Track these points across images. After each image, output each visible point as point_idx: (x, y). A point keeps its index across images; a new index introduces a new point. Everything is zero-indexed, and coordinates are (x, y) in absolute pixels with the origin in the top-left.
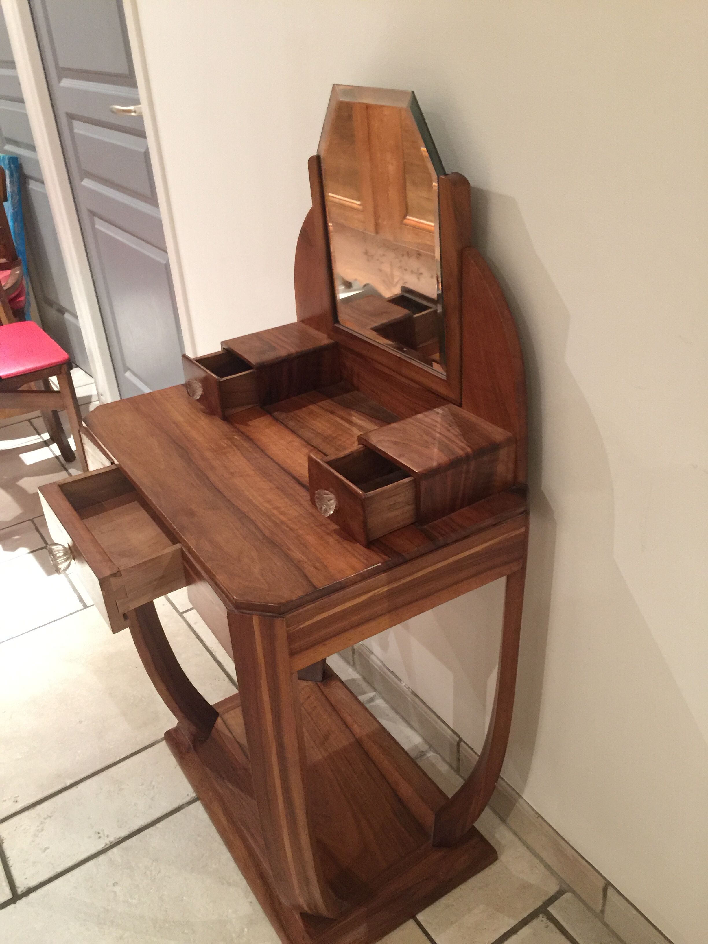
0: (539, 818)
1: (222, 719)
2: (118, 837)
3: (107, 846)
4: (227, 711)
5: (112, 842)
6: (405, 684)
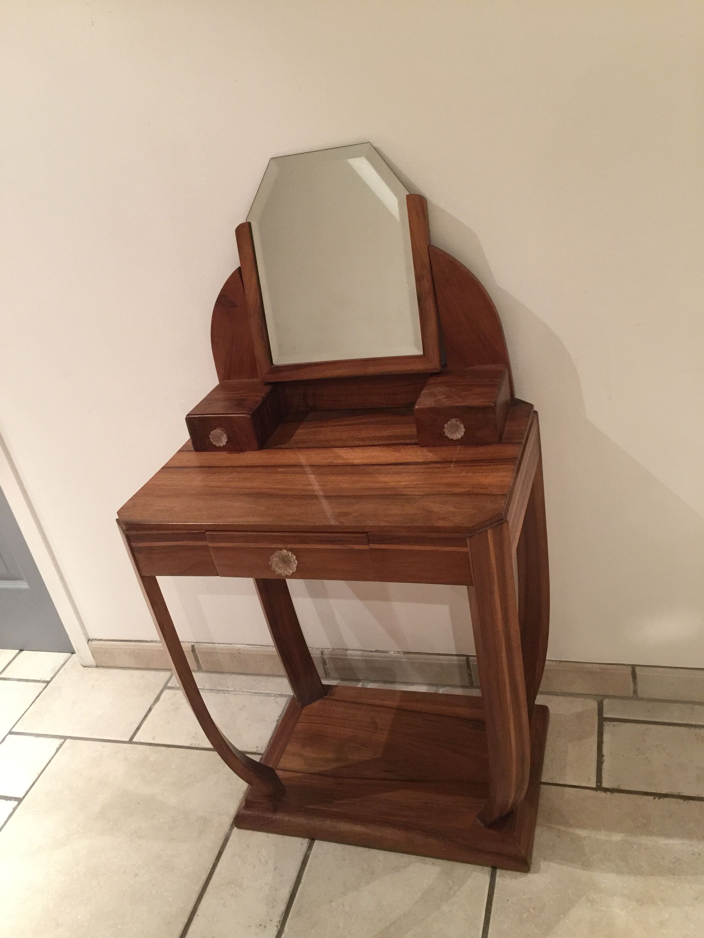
0: (561, 663)
1: (280, 769)
2: (281, 914)
3: (279, 927)
4: (278, 761)
5: (280, 921)
6: (393, 652)
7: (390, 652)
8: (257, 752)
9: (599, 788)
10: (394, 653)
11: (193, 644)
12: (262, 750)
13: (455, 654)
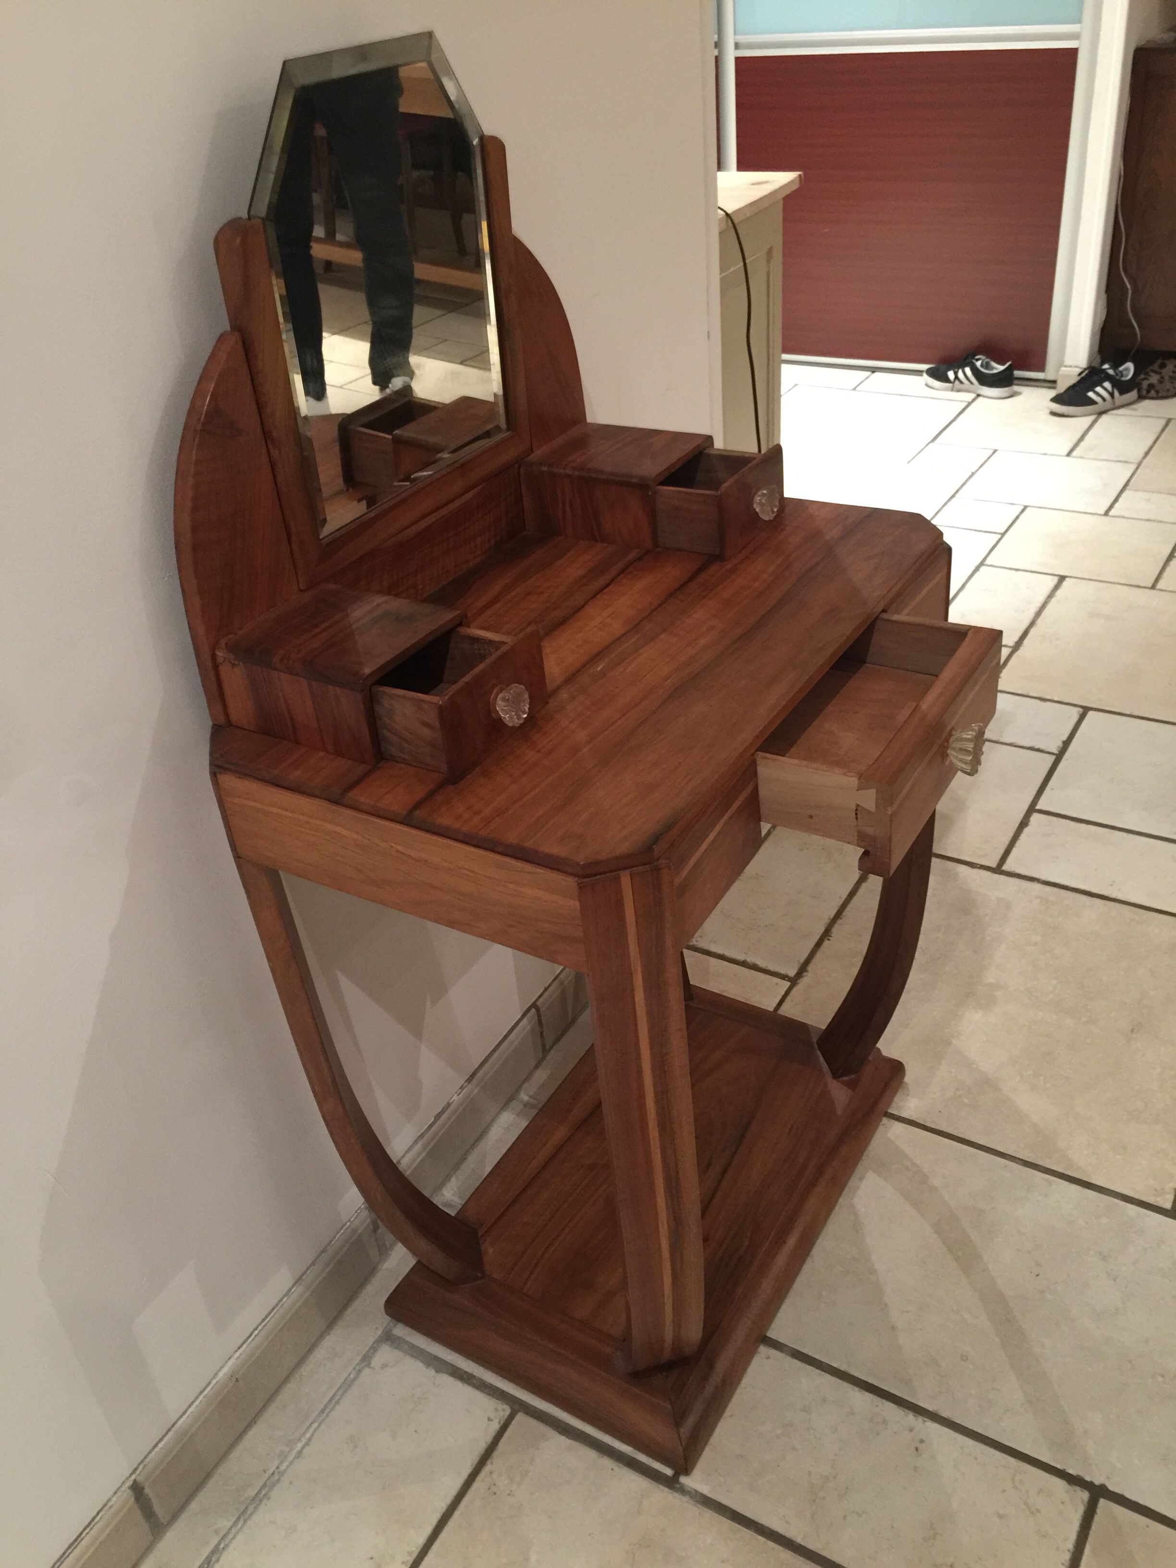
2: (902, 1413)
3: (928, 1420)
5: (915, 1416)
6: (456, 1095)
7: (452, 1100)
8: (502, 1423)
9: (794, 981)
10: (459, 1095)
11: (129, 1483)
12: (503, 1410)
13: (520, 1016)
